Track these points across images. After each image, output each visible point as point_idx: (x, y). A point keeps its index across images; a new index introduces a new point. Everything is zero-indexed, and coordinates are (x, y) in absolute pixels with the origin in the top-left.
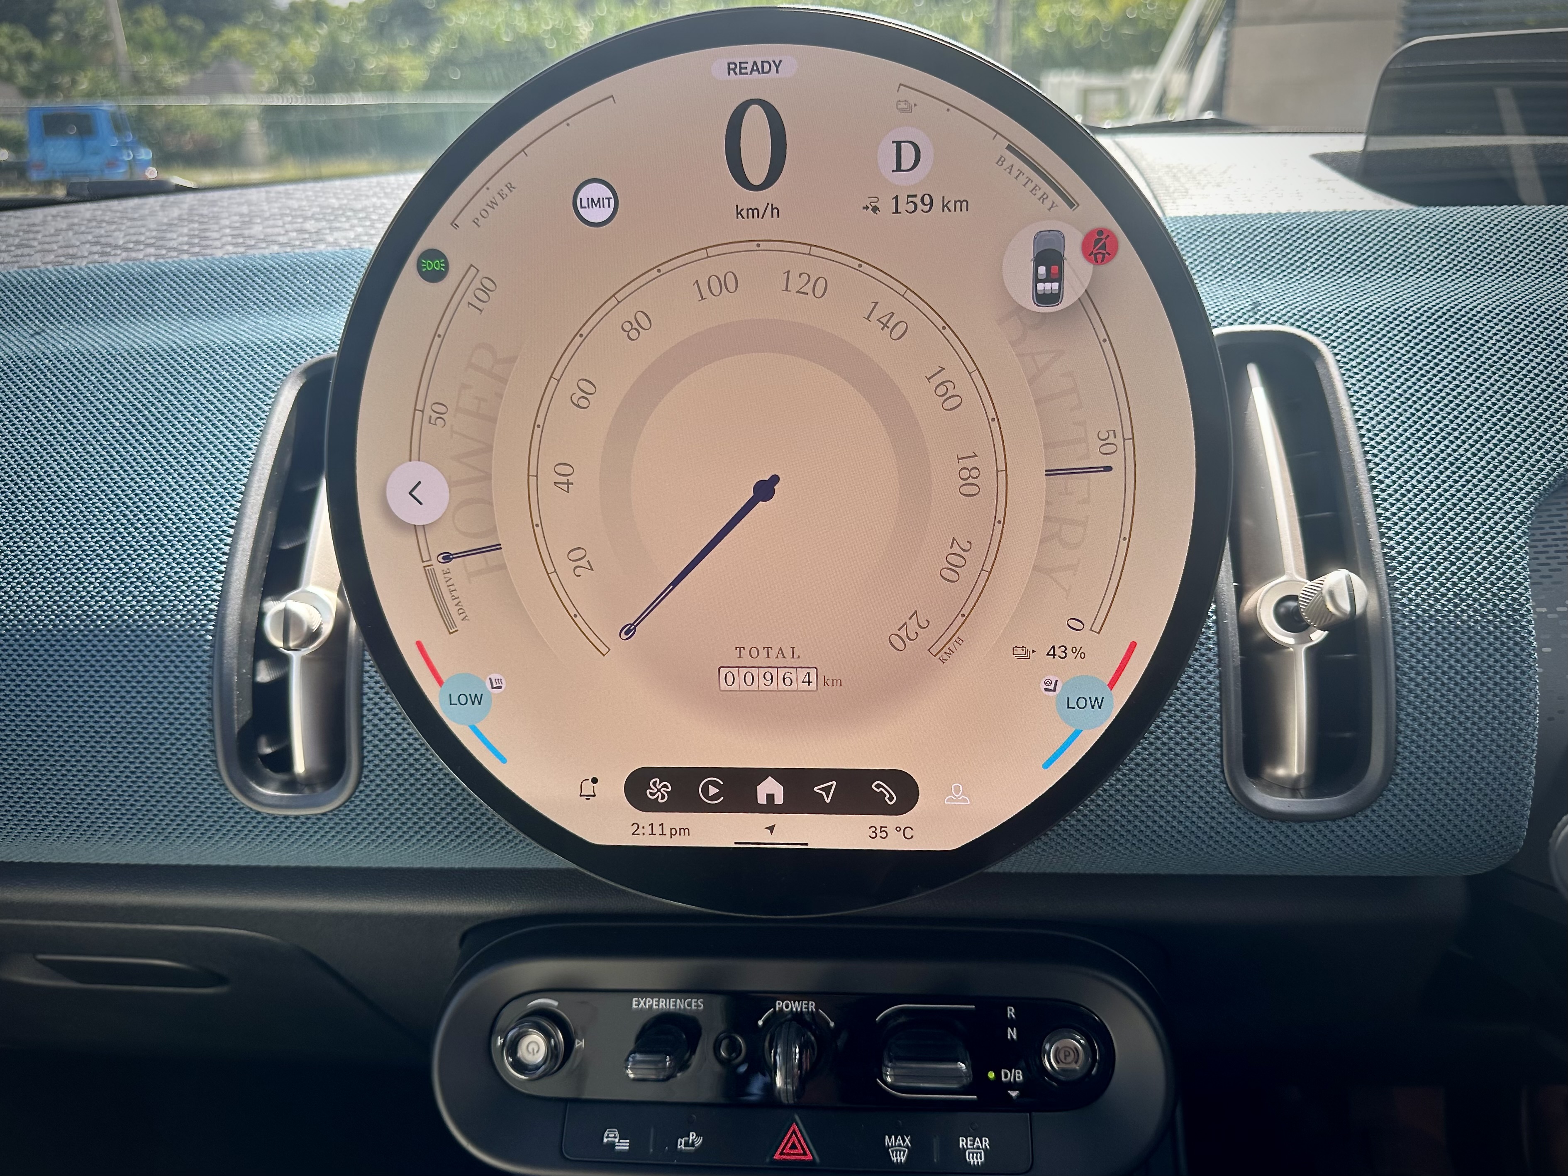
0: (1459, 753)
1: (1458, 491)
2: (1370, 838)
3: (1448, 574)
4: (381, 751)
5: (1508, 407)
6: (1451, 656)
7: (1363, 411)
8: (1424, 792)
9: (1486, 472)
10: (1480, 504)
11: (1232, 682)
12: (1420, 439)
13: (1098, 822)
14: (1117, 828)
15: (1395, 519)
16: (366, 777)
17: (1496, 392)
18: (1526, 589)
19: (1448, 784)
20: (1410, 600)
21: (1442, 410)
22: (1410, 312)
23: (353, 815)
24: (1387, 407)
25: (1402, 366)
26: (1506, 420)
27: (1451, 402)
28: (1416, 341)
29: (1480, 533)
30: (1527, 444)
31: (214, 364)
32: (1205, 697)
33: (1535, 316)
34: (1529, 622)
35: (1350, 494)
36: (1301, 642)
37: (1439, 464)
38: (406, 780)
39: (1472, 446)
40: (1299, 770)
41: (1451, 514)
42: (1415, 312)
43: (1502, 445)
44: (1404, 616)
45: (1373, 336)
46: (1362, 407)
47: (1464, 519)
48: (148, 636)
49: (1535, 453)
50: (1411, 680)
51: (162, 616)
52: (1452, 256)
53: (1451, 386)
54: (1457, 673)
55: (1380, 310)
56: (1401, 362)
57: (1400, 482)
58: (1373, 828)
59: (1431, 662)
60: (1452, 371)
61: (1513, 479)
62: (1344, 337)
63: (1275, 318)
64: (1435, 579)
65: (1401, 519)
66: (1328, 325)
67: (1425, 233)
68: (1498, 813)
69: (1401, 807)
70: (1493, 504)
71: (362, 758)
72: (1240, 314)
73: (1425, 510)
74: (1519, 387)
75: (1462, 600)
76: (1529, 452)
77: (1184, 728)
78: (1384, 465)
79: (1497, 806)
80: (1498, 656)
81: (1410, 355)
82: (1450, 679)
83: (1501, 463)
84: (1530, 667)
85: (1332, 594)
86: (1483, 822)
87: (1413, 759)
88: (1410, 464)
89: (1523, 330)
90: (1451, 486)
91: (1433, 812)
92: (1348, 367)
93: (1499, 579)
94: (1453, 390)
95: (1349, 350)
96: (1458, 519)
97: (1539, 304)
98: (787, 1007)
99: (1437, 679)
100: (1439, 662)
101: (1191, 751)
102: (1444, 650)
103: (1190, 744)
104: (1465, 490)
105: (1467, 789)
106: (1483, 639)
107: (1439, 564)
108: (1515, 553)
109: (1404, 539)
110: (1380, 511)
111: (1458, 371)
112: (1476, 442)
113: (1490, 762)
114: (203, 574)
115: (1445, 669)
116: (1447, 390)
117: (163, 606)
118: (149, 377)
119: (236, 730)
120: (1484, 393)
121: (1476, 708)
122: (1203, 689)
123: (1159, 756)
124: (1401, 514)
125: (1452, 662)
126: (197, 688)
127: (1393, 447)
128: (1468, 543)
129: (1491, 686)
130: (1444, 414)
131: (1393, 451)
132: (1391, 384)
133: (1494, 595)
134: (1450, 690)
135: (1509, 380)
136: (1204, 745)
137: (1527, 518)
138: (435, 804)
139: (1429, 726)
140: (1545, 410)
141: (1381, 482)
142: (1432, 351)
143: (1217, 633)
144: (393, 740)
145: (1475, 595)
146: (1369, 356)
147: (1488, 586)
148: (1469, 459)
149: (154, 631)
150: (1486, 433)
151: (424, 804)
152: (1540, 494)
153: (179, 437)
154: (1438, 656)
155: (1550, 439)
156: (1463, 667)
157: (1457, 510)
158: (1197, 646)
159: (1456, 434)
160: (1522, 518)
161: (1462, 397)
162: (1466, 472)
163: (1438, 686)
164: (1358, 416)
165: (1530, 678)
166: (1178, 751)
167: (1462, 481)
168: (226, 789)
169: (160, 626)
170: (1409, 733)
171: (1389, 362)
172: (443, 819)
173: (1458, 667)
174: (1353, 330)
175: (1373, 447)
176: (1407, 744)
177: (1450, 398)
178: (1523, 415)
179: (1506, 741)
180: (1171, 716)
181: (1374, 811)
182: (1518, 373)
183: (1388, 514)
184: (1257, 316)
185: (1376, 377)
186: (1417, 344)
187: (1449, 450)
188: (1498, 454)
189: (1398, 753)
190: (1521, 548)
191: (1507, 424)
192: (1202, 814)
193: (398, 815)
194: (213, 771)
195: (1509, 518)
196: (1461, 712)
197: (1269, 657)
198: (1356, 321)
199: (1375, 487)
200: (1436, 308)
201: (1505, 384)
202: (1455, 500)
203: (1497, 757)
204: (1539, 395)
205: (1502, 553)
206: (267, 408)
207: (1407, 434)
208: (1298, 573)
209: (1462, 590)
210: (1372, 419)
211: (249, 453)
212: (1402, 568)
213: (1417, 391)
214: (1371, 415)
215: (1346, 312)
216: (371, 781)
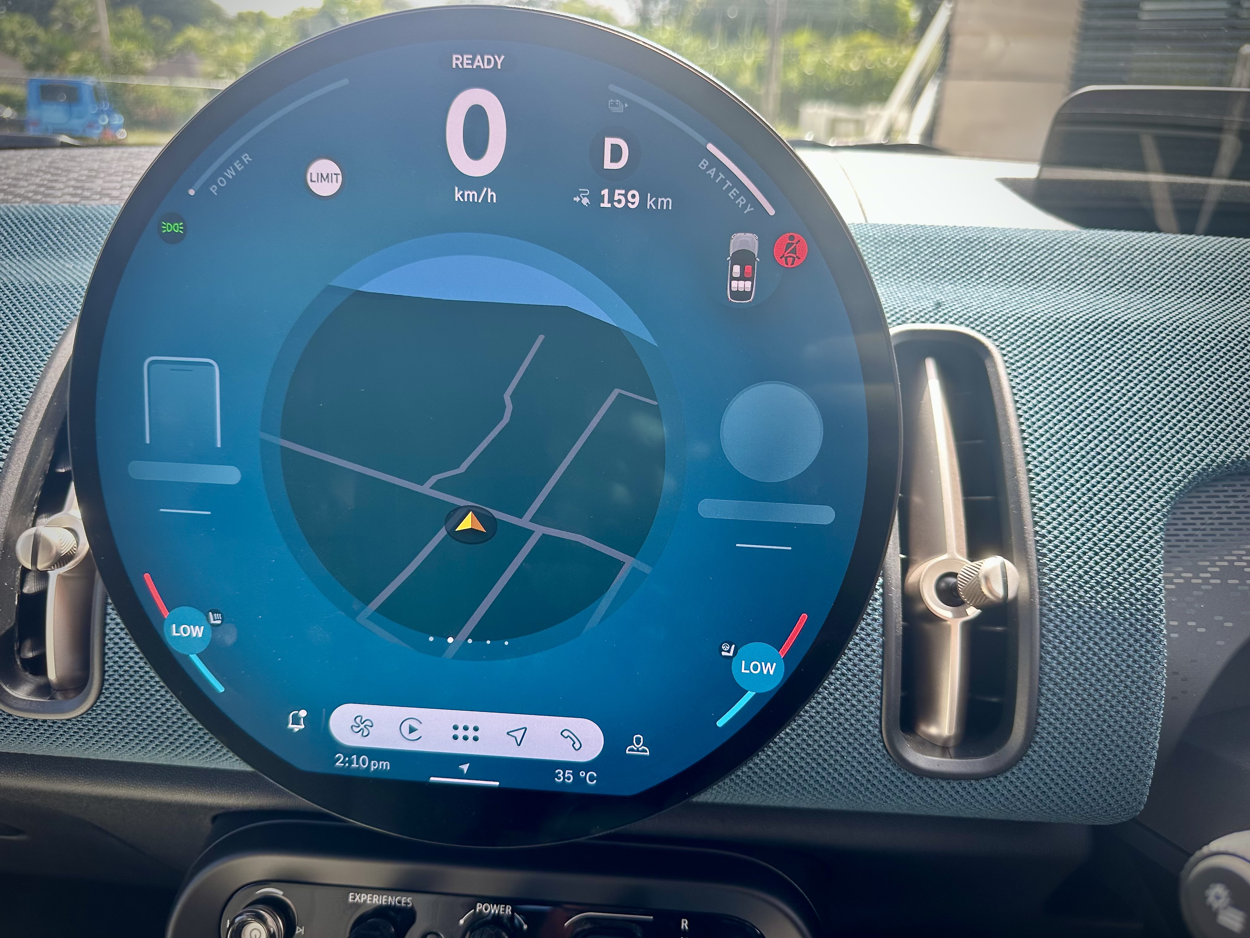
0: (1093, 726)
1: (1105, 487)
2: (1009, 796)
3: (1092, 563)
4: (120, 667)
5: (1151, 413)
6: (1090, 638)
7: (1025, 408)
8: (1058, 759)
9: (1129, 471)
10: (1123, 500)
11: (894, 650)
12: (1074, 437)
13: (768, 770)
14: (785, 776)
15: (1048, 509)
16: (106, 689)
17: (1141, 399)
18: (1160, 581)
19: (1081, 753)
20: (1057, 585)
21: (1094, 412)
22: (1070, 322)
23: (94, 722)
24: (1046, 406)
25: (1061, 369)
26: (1149, 424)
28: (1074, 348)
29: (1122, 527)
30: (1166, 447)
32: (868, 663)
33: (1177, 332)
34: (1161, 611)
35: (1009, 484)
36: (957, 616)
37: (1089, 462)
38: (142, 694)
39: (1118, 446)
40: (949, 732)
41: (1097, 508)
42: (1074, 322)
43: (1145, 447)
44: (1051, 600)
45: (1037, 341)
46: (1024, 405)
47: (1109, 513)
49: (1173, 456)
50: (1054, 658)
52: (1107, 274)
53: (1103, 391)
54: (1094, 654)
55: (1044, 318)
56: (1060, 366)
57: (1054, 475)
58: (1011, 788)
59: (1072, 643)
60: (1104, 377)
61: (1152, 479)
62: (1012, 340)
63: (952, 320)
64: (1080, 567)
66: (999, 329)
67: (1085, 252)
68: (1123, 781)
69: (1038, 771)
70: (1134, 501)
71: (104, 672)
72: (922, 314)
73: (1074, 502)
74: (1161, 396)
75: (1103, 588)
76: (1168, 455)
77: (848, 690)
78: (1041, 459)
79: (1123, 775)
80: (1131, 641)
81: (1068, 360)
82: (1088, 659)
83: (1143, 463)
84: (1160, 652)
85: (987, 578)
86: (1110, 789)
87: (1051, 730)
88: (1063, 460)
89: (1167, 344)
90: (1098, 482)
91: (1066, 777)
92: (1014, 367)
93: (1136, 570)
94: (1104, 394)
95: (1016, 352)
96: (1103, 513)
97: (1180, 321)
98: (486, 909)
99: (1077, 659)
100: (1080, 644)
101: (853, 711)
102: (1085, 633)
103: (853, 706)
104: (1110, 487)
105: (1098, 759)
106: (1120, 624)
107: (1085, 553)
108: (1152, 547)
109: (1055, 528)
110: (1034, 501)
111: (1109, 377)
112: (1123, 443)
113: (1120, 736)
115: (1085, 650)
116: (1099, 394)
120: (1131, 399)
121: (1110, 687)
122: (868, 656)
123: (824, 714)
124: (1054, 505)
125: (1091, 644)
127: (1049, 443)
128: (1111, 536)
129: (1124, 668)
130: (1095, 415)
131: (1050, 447)
132: (1050, 385)
133: (1132, 585)
134: (1087, 669)
135: (1153, 389)
136: (865, 707)
137: (1164, 515)
138: (168, 718)
139: (1067, 701)
140: (1184, 418)
141: (1038, 475)
142: (1087, 357)
143: (883, 605)
144: (131, 658)
145: (1114, 584)
146: (1032, 359)
147: (1127, 576)
148: (1115, 458)
150: (1131, 435)
151: (158, 717)
152: (1176, 494)
154: (1079, 638)
155: (1186, 444)
156: (1101, 649)
157: (1102, 504)
158: (865, 616)
159: (1105, 434)
160: (1159, 515)
161: (1111, 402)
162: (1112, 470)
163: (1077, 665)
164: (1020, 412)
165: (1159, 663)
166: (842, 711)
167: (1109, 478)
170: (1049, 706)
172: (174, 731)
173: (1096, 649)
174: (1020, 334)
175: (1032, 442)
176: (1046, 716)
177: (1101, 401)
178: (1164, 421)
179: (1134, 718)
180: (837, 679)
181: (1013, 773)
182: (1161, 382)
183: (1041, 505)
184: (937, 317)
185: (1038, 378)
186: (1075, 351)
187: (1098, 449)
188: (1141, 455)
189: (1038, 724)
190: (1157, 542)
191: (1150, 428)
192: (860, 768)
193: (135, 725)
195: (1147, 514)
196: (1096, 690)
197: (928, 627)
198: (1023, 326)
199: (1032, 479)
200: (1093, 319)
201: (1149, 392)
202: (1101, 495)
203: (1126, 732)
204: (1178, 403)
205: (1140, 546)
206: (54, 346)
207: (1063, 432)
208: (959, 551)
209: (1103, 578)
210: (1032, 416)
211: (31, 385)
212: (1051, 555)
213: (1073, 393)
214: (1032, 412)
215: (1015, 318)
216: (111, 693)
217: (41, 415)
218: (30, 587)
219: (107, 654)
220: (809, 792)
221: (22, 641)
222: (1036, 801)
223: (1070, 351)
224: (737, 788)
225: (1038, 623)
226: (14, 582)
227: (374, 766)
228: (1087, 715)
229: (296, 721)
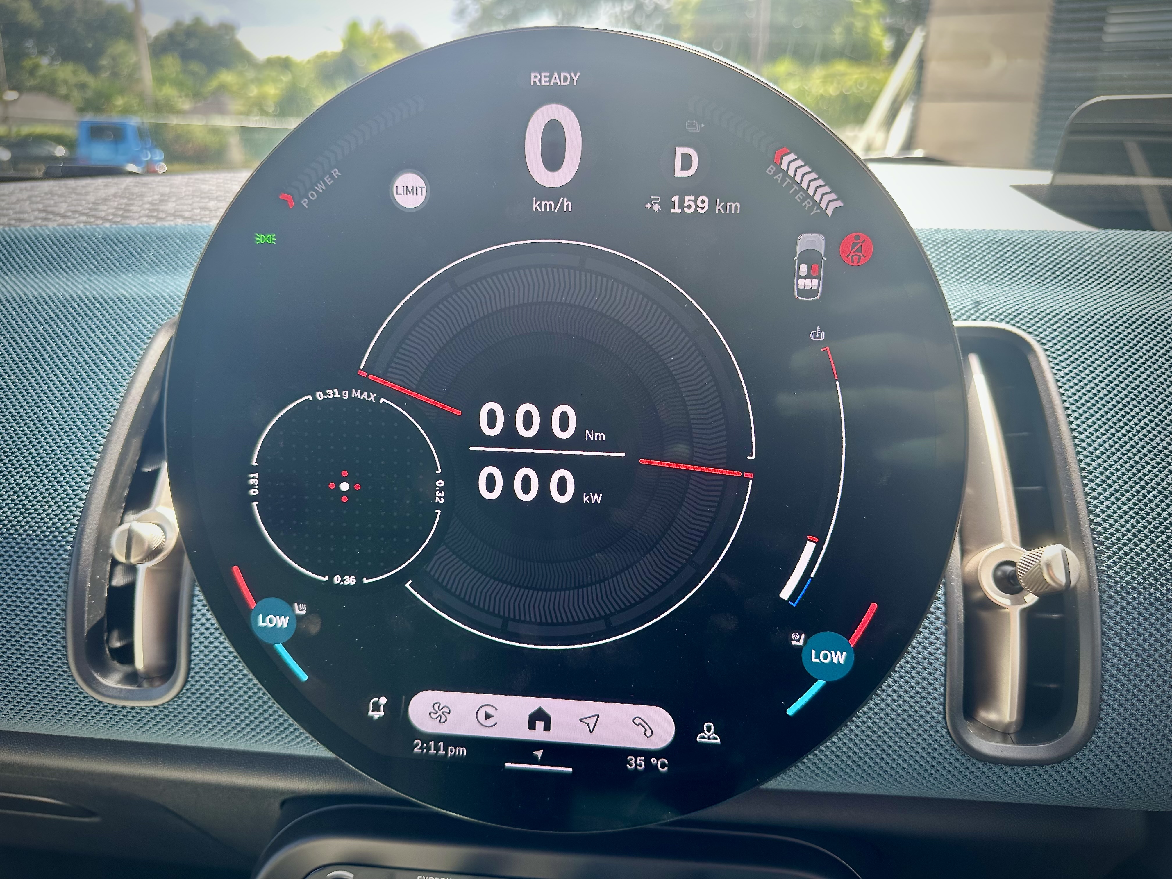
0: (1157, 712)
1: (1156, 476)
2: (1073, 782)
3: (1149, 550)
4: (206, 656)
6: (1151, 625)
8: (1123, 745)
11: (956, 637)
13: (833, 757)
14: (849, 763)
15: (1101, 498)
16: (192, 677)
19: (1145, 739)
20: (1116, 572)
21: (1139, 403)
22: (1108, 317)
23: (180, 709)
27: (1147, 396)
28: (1115, 342)
31: (104, 312)
32: (932, 651)
35: (1061, 475)
36: (1015, 603)
37: (1139, 451)
38: (226, 683)
39: (1167, 436)
40: (1010, 718)
41: (1150, 496)
44: (1110, 587)
45: (1077, 336)
46: (1070, 397)
47: (1162, 501)
48: (18, 543)
50: (1115, 644)
51: (31, 527)
52: (1138, 272)
54: (1157, 640)
56: (1103, 359)
57: (1106, 465)
58: (1076, 774)
59: (1134, 629)
63: (992, 317)
64: (1137, 555)
65: (1107, 499)
67: (1114, 251)
69: (1102, 757)
71: (190, 661)
72: (963, 312)
73: (1127, 491)
75: (1161, 575)
77: (913, 678)
78: (1091, 449)
81: (1110, 354)
82: (1150, 645)
85: (1048, 566)
87: (1115, 715)
88: (1113, 450)
90: (1150, 471)
91: (1130, 763)
92: (1056, 361)
95: (1057, 347)
96: (1157, 501)
99: (1139, 645)
100: (1141, 630)
101: (918, 698)
102: (1146, 619)
103: (918, 693)
104: (1162, 476)
105: (1163, 745)
107: (1141, 541)
109: (1109, 516)
110: (1087, 490)
111: (1152, 369)
114: (70, 492)
115: (1146, 636)
116: (1143, 386)
117: (33, 518)
118: (50, 321)
119: (86, 629)
122: (931, 644)
123: (889, 702)
124: (1107, 494)
125: (1153, 630)
126: (54, 591)
127: (1098, 434)
128: (1166, 523)
131: (1099, 438)
134: (1150, 655)
136: (929, 694)
138: (250, 705)
139: (1130, 687)
141: (1089, 465)
142: (1128, 351)
143: (945, 594)
144: (216, 647)
146: (1074, 353)
148: (1165, 448)
149: (23, 539)
151: (240, 704)
153: (66, 372)
154: (1140, 624)
156: (1162, 635)
157: (1155, 492)
159: (1153, 425)
161: (1156, 393)
162: (1162, 460)
163: (1140, 652)
164: (1067, 404)
166: (907, 698)
167: (1160, 467)
168: (74, 680)
169: (29, 535)
170: (1112, 692)
171: (1092, 359)
172: (256, 718)
175: (1081, 433)
176: (1110, 702)
181: (1078, 759)
183: (1095, 494)
184: (978, 314)
185: (1082, 372)
186: (1115, 344)
189: (1102, 710)
192: (924, 755)
193: (218, 712)
194: (63, 663)
196: (1160, 676)
197: (984, 615)
198: (1062, 322)
199: (1084, 469)
200: (1130, 314)
202: (1153, 484)
206: (141, 352)
207: (1110, 423)
208: (1012, 540)
209: (1161, 565)
210: (1079, 408)
211: (121, 389)
212: (1108, 543)
213: (1117, 385)
214: (1078, 404)
215: (1053, 314)
216: (196, 681)
217: (130, 418)
218: (119, 580)
219: (193, 643)
220: (873, 778)
221: (110, 632)
222: (1101, 787)
223: (1111, 344)
224: (802, 774)
225: (1098, 610)
226: (105, 575)
227: (451, 751)
228: (1151, 701)
229: (376, 708)
